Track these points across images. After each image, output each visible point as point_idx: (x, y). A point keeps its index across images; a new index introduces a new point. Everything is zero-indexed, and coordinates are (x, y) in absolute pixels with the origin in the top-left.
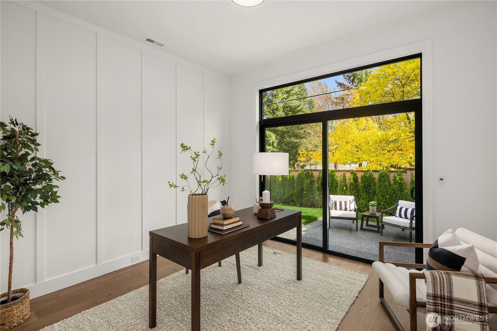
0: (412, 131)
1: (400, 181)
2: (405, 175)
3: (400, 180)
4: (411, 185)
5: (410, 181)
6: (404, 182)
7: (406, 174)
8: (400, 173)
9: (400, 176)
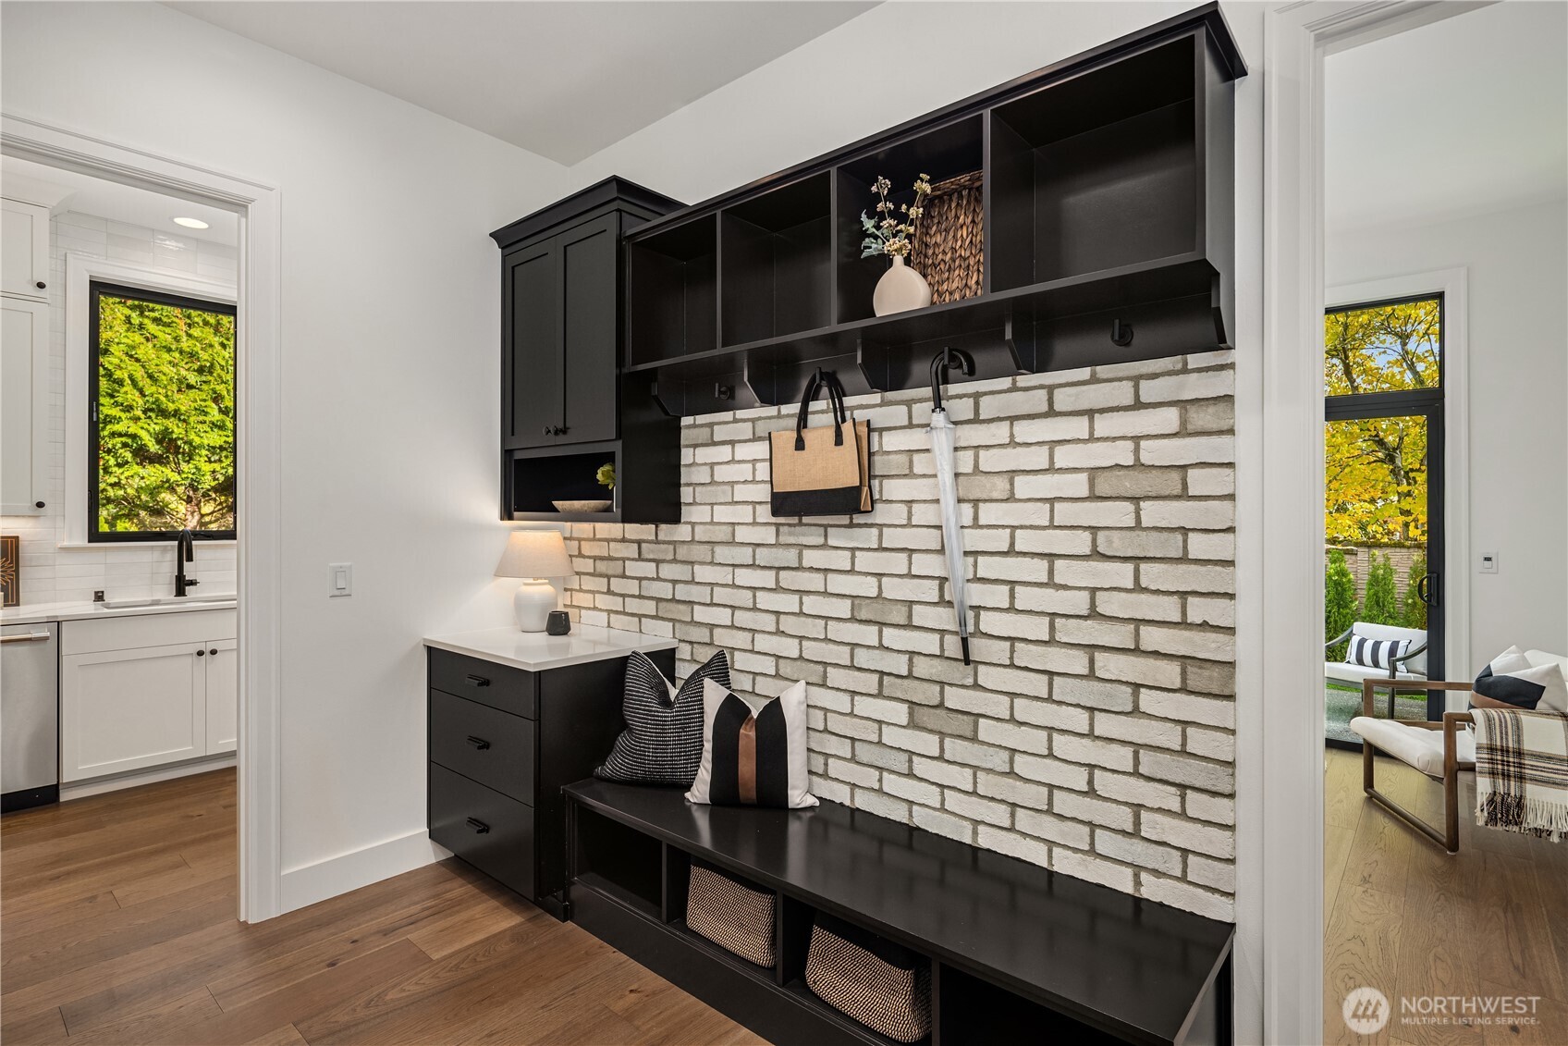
0: (1370, 436)
1: (1337, 578)
2: (1351, 561)
3: (1338, 575)
4: (1370, 589)
5: (1367, 577)
6: (1349, 581)
7: (1353, 557)
8: (1339, 554)
9: (1338, 565)
